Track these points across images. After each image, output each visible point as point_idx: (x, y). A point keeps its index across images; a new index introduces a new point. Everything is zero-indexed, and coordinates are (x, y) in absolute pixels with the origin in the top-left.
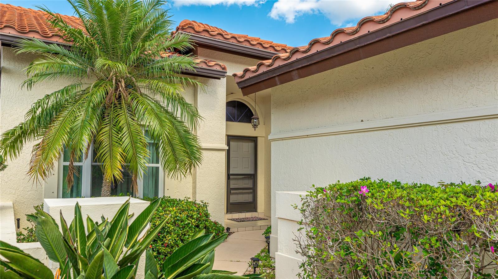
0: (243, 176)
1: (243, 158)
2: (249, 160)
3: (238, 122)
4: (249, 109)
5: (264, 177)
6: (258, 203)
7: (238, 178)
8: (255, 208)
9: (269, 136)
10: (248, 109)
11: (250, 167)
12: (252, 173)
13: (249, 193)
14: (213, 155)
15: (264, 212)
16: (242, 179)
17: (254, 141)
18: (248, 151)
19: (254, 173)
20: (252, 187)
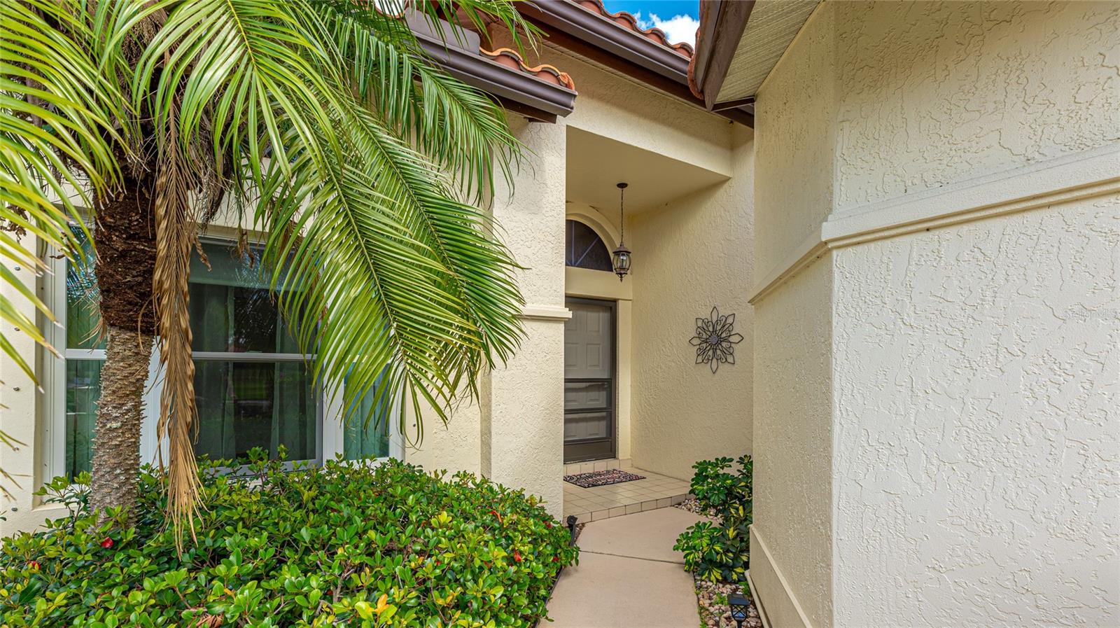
0: (588, 384)
1: (587, 344)
2: (599, 348)
3: (577, 266)
4: (600, 240)
5: (631, 386)
6: (620, 439)
7: (577, 387)
8: (613, 450)
9: (824, 224)
10: (596, 240)
11: (601, 365)
12: (606, 377)
13: (599, 419)
14: (534, 332)
15: (630, 457)
16: (586, 389)
17: (611, 308)
18: (599, 331)
19: (609, 377)
20: (605, 406)
